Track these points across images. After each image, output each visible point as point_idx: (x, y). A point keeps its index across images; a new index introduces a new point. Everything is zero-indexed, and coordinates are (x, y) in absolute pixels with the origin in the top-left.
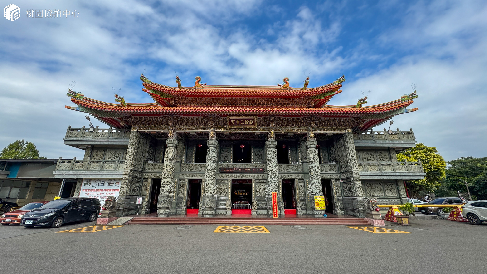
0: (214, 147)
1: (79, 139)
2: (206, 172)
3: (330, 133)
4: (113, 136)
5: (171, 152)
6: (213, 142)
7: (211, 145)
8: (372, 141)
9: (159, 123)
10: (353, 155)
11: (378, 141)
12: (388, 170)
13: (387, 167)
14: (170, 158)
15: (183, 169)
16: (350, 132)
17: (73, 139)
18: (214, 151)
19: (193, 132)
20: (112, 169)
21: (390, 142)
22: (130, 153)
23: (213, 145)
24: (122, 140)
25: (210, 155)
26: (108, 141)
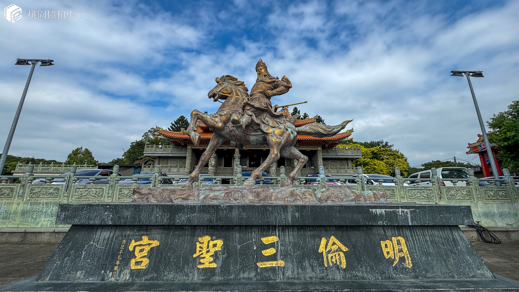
0: (238, 158)
1: (154, 152)
2: (234, 173)
3: (308, 150)
4: (174, 150)
5: (213, 161)
6: (238, 155)
7: (236, 157)
8: (335, 154)
9: (204, 143)
10: (320, 163)
11: (338, 154)
12: (343, 172)
13: (342, 170)
14: (213, 165)
15: (218, 171)
16: (320, 149)
17: (150, 152)
18: (239, 160)
19: (225, 149)
20: (176, 171)
21: (346, 155)
22: (188, 161)
23: (237, 157)
24: (180, 153)
25: (236, 163)
26: (171, 154)
